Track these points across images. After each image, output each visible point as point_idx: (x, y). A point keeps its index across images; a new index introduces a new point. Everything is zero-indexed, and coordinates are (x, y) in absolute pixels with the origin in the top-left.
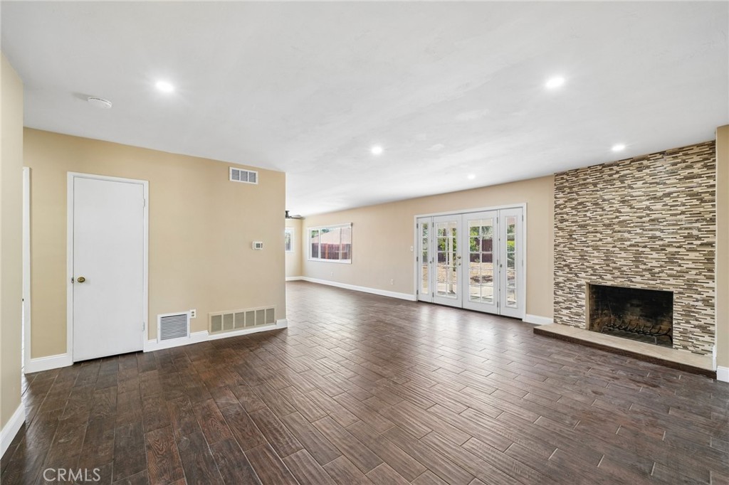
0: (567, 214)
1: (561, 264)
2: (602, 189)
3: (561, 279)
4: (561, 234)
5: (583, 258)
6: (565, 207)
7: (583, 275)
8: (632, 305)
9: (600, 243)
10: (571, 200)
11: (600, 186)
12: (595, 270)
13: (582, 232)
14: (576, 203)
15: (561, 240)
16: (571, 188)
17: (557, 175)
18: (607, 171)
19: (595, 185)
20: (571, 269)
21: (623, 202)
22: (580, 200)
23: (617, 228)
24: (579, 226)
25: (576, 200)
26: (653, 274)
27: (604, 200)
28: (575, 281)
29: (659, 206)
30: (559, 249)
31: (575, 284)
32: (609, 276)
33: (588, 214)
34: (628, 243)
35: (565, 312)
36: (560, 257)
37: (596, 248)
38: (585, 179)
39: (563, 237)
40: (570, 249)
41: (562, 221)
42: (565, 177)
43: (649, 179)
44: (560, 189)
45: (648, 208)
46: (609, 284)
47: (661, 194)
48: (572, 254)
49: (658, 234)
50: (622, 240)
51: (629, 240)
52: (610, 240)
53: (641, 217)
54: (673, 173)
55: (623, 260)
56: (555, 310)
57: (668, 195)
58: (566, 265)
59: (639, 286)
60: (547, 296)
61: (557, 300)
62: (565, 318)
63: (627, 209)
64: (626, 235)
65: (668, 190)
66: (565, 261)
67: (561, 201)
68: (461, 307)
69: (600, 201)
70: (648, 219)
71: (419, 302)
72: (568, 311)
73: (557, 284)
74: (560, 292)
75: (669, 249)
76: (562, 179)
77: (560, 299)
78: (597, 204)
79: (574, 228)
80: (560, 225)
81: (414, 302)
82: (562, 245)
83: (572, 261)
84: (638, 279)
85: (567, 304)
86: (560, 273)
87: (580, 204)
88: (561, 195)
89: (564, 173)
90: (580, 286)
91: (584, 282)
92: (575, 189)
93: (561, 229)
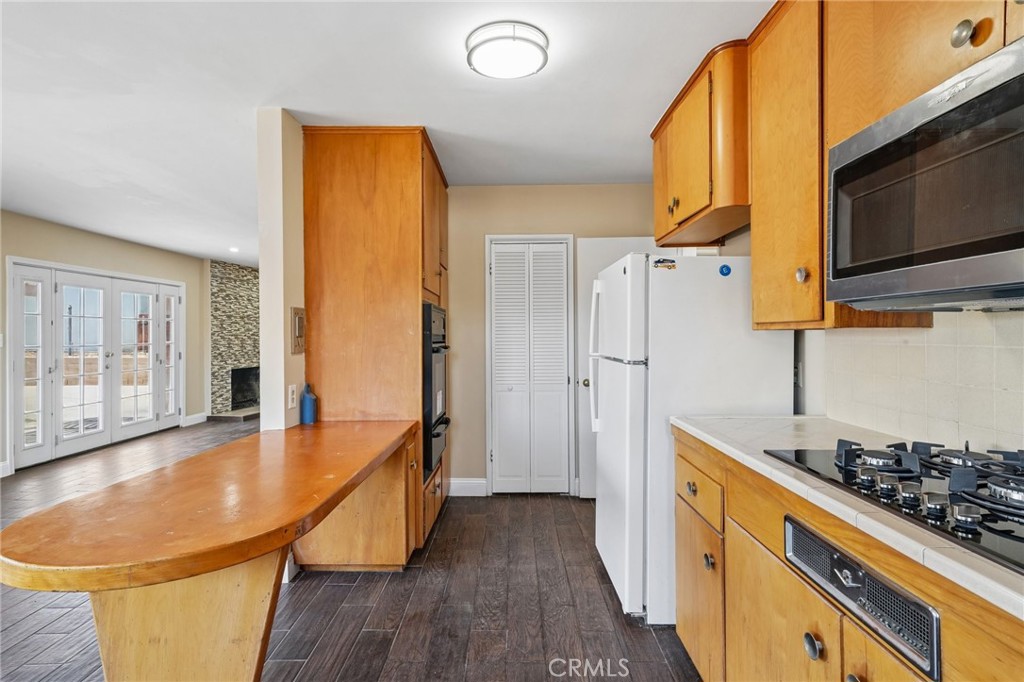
0: (220, 303)
1: (216, 354)
2: (239, 286)
3: (216, 369)
4: (215, 323)
5: (229, 346)
6: (218, 296)
7: (229, 362)
9: (238, 333)
10: (222, 290)
11: (238, 283)
12: (236, 356)
13: (229, 322)
14: (224, 294)
15: (216, 329)
16: (222, 278)
17: (213, 261)
18: (241, 271)
19: (235, 281)
20: (222, 357)
21: (249, 300)
22: (228, 292)
23: (246, 320)
24: (227, 316)
25: (225, 291)
27: (240, 296)
28: (225, 368)
30: (214, 338)
31: (225, 371)
32: (243, 360)
33: (232, 306)
34: (251, 332)
35: (219, 400)
36: (215, 345)
37: (236, 337)
38: (230, 274)
39: (217, 326)
40: (222, 337)
41: (217, 309)
42: (217, 266)
44: (214, 277)
46: (243, 366)
48: (223, 342)
50: (249, 330)
52: (243, 329)
55: (249, 346)
56: (213, 402)
58: (220, 354)
59: (255, 365)
60: (206, 387)
61: (214, 390)
62: (219, 407)
64: (250, 327)
66: (218, 349)
67: (215, 290)
69: (238, 296)
72: (220, 399)
73: (213, 374)
74: (216, 382)
77: (216, 389)
78: (236, 298)
79: (224, 318)
80: (215, 314)
82: (216, 334)
83: (223, 349)
84: (255, 360)
85: (220, 392)
86: (216, 362)
87: (228, 295)
88: (215, 284)
89: (216, 262)
90: (227, 372)
91: (230, 368)
92: (224, 281)
93: (215, 318)
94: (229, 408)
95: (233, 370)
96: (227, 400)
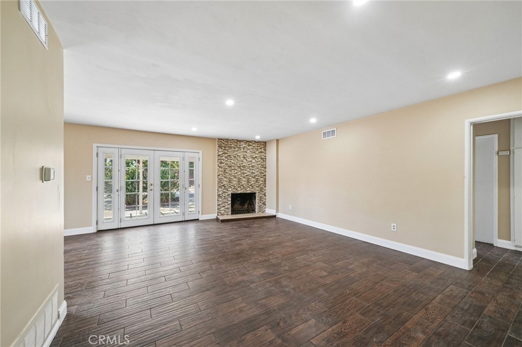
0: (223, 160)
1: (221, 185)
2: (237, 151)
3: (220, 193)
4: (221, 170)
5: (230, 182)
6: (222, 156)
7: (230, 189)
8: (238, 201)
9: (236, 175)
10: (225, 153)
11: (236, 149)
12: (234, 187)
13: (230, 169)
14: (227, 155)
15: (221, 173)
16: (225, 147)
17: (219, 139)
18: (238, 143)
19: (234, 148)
20: (225, 187)
21: (244, 157)
22: (229, 154)
23: (242, 168)
24: (229, 166)
25: (227, 154)
26: (252, 187)
27: (238, 156)
28: (227, 193)
29: (254, 161)
30: (219, 177)
31: (227, 194)
32: (239, 189)
33: (232, 161)
34: (245, 175)
35: (222, 209)
36: (220, 181)
37: (235, 177)
38: (231, 145)
39: (221, 171)
40: (225, 177)
41: (221, 163)
42: (222, 141)
43: (251, 150)
44: (220, 147)
45: (251, 161)
46: (240, 192)
47: (254, 157)
48: (225, 180)
49: (254, 171)
50: (244, 173)
51: (246, 173)
52: (240, 173)
53: (249, 165)
54: (257, 150)
55: (244, 182)
56: (218, 209)
57: (256, 157)
58: (223, 186)
59: (248, 192)
60: (214, 202)
61: (219, 203)
62: (222, 212)
63: (245, 161)
64: (245, 171)
65: (256, 156)
66: (222, 183)
67: (220, 153)
68: (152, 223)
69: (236, 156)
70: (251, 165)
71: (99, 231)
73: (219, 195)
74: (220, 199)
75: (257, 177)
76: (221, 142)
77: (220, 203)
79: (226, 167)
80: (220, 165)
81: (94, 233)
82: (221, 175)
83: (225, 183)
84: (248, 189)
85: (223, 205)
86: (220, 189)
87: (229, 156)
88: (221, 150)
89: (222, 139)
90: (228, 195)
91: (230, 193)
92: (227, 148)
93: (220, 167)
94: (230, 213)
95: (232, 194)
96: (228, 208)
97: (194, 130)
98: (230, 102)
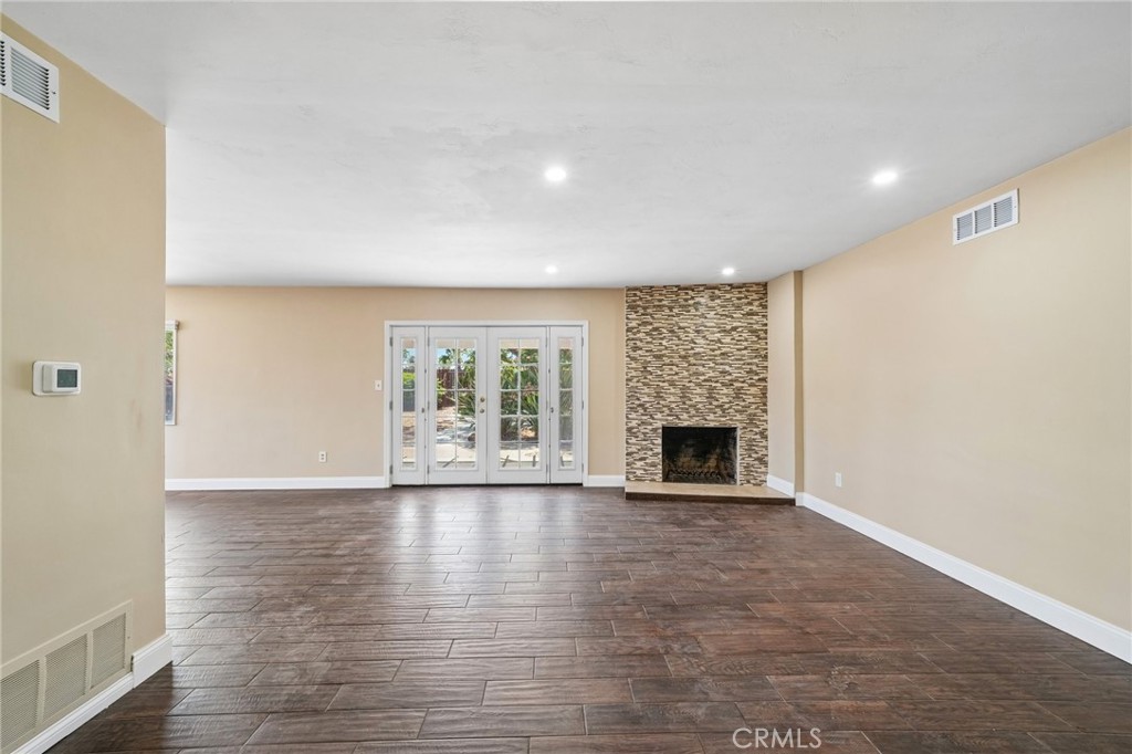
0: (641, 340)
1: (634, 405)
2: (678, 315)
3: (634, 423)
4: (634, 365)
5: (658, 396)
6: (639, 332)
7: (659, 416)
8: (687, 446)
9: (675, 377)
10: (645, 324)
11: (676, 311)
12: (671, 409)
13: (658, 364)
14: (650, 327)
15: (634, 374)
16: (645, 308)
17: (629, 289)
18: (682, 293)
19: (671, 309)
20: (645, 409)
21: (698, 332)
22: (656, 325)
23: (692, 360)
24: (654, 356)
25: (651, 324)
26: (723, 411)
27: (680, 328)
28: (651, 424)
29: (728, 340)
30: (631, 384)
31: (650, 427)
32: (685, 416)
33: (664, 342)
34: (702, 378)
35: (639, 464)
36: (633, 394)
37: (672, 383)
38: (660, 301)
39: (636, 369)
40: (645, 384)
41: (636, 348)
42: (638, 293)
43: (720, 310)
44: (632, 307)
45: (719, 341)
46: (685, 424)
47: (729, 327)
48: (647, 391)
49: (727, 368)
50: (697, 374)
51: (703, 374)
52: (686, 373)
53: (713, 350)
54: (738, 307)
55: (698, 396)
56: (628, 464)
57: (734, 329)
58: (640, 405)
59: (712, 425)
60: (618, 446)
61: (630, 450)
62: (639, 473)
63: (702, 341)
64: (701, 369)
65: (735, 324)
66: (638, 399)
67: (634, 324)
68: (484, 482)
69: (675, 328)
70: (718, 352)
71: (395, 487)
72: (642, 463)
73: (629, 430)
74: (633, 440)
75: (737, 384)
76: (635, 295)
77: (633, 449)
78: (672, 331)
79: (649, 359)
80: (632, 354)
81: (386, 489)
82: (635, 380)
83: (647, 399)
84: (712, 417)
85: (641, 454)
86: (633, 415)
87: (656, 329)
88: (634, 316)
89: (636, 289)
90: (655, 430)
91: (659, 424)
92: (649, 311)
93: (633, 359)
94: (659, 477)
95: (664, 428)
96: (654, 465)
97: (551, 272)
98: (556, 174)
